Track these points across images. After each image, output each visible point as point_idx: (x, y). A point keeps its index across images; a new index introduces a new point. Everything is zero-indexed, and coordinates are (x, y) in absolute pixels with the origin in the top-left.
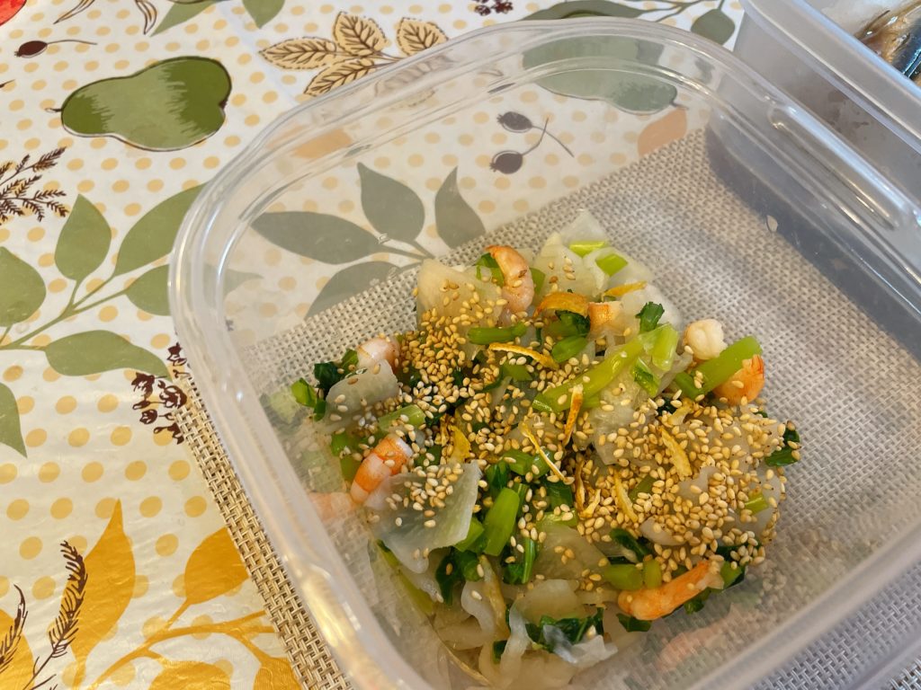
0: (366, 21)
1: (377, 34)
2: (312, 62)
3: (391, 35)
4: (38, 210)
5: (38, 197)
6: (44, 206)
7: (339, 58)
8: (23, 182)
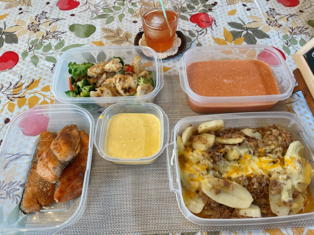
0: (122, 30)
1: (121, 32)
2: (108, 33)
3: (123, 33)
4: (58, 39)
5: (59, 37)
7: (113, 34)
8: (58, 34)
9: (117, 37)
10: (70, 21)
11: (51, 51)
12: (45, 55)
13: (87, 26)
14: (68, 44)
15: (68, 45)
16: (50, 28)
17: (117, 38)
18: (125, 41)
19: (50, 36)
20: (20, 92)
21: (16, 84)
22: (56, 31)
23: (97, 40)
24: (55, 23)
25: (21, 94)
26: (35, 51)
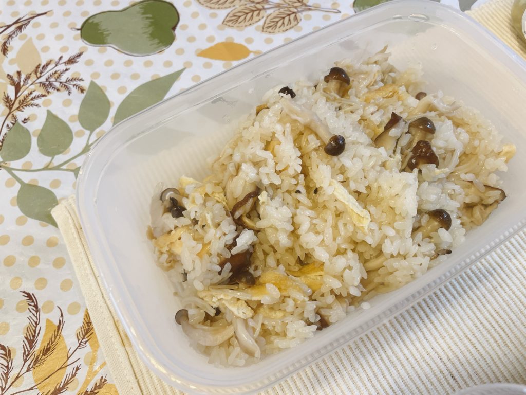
2: (226, 5)
4: (68, 89)
5: (69, 81)
6: (72, 87)
7: (243, 2)
8: (59, 72)
9: (264, 9)
10: (67, 14)
11: (77, 144)
12: (64, 167)
13: (137, 8)
14: (122, 90)
15: (123, 97)
16: (12, 62)
17: (269, 12)
18: (299, 12)
19: (33, 87)
20: (69, 370)
21: (31, 342)
22: (43, 63)
23: (210, 39)
24: (21, 39)
25: (81, 376)
26: (14, 164)
